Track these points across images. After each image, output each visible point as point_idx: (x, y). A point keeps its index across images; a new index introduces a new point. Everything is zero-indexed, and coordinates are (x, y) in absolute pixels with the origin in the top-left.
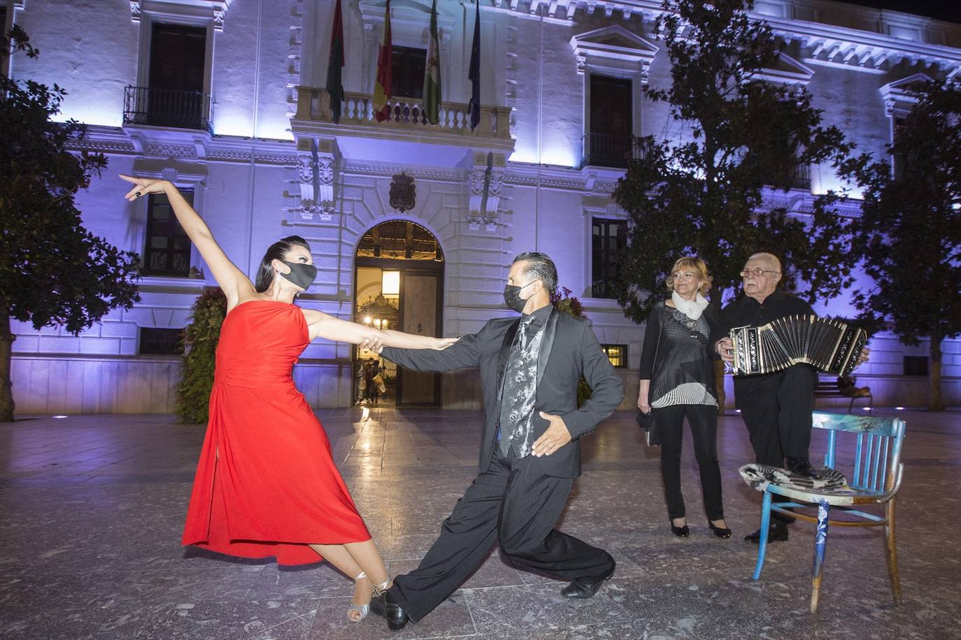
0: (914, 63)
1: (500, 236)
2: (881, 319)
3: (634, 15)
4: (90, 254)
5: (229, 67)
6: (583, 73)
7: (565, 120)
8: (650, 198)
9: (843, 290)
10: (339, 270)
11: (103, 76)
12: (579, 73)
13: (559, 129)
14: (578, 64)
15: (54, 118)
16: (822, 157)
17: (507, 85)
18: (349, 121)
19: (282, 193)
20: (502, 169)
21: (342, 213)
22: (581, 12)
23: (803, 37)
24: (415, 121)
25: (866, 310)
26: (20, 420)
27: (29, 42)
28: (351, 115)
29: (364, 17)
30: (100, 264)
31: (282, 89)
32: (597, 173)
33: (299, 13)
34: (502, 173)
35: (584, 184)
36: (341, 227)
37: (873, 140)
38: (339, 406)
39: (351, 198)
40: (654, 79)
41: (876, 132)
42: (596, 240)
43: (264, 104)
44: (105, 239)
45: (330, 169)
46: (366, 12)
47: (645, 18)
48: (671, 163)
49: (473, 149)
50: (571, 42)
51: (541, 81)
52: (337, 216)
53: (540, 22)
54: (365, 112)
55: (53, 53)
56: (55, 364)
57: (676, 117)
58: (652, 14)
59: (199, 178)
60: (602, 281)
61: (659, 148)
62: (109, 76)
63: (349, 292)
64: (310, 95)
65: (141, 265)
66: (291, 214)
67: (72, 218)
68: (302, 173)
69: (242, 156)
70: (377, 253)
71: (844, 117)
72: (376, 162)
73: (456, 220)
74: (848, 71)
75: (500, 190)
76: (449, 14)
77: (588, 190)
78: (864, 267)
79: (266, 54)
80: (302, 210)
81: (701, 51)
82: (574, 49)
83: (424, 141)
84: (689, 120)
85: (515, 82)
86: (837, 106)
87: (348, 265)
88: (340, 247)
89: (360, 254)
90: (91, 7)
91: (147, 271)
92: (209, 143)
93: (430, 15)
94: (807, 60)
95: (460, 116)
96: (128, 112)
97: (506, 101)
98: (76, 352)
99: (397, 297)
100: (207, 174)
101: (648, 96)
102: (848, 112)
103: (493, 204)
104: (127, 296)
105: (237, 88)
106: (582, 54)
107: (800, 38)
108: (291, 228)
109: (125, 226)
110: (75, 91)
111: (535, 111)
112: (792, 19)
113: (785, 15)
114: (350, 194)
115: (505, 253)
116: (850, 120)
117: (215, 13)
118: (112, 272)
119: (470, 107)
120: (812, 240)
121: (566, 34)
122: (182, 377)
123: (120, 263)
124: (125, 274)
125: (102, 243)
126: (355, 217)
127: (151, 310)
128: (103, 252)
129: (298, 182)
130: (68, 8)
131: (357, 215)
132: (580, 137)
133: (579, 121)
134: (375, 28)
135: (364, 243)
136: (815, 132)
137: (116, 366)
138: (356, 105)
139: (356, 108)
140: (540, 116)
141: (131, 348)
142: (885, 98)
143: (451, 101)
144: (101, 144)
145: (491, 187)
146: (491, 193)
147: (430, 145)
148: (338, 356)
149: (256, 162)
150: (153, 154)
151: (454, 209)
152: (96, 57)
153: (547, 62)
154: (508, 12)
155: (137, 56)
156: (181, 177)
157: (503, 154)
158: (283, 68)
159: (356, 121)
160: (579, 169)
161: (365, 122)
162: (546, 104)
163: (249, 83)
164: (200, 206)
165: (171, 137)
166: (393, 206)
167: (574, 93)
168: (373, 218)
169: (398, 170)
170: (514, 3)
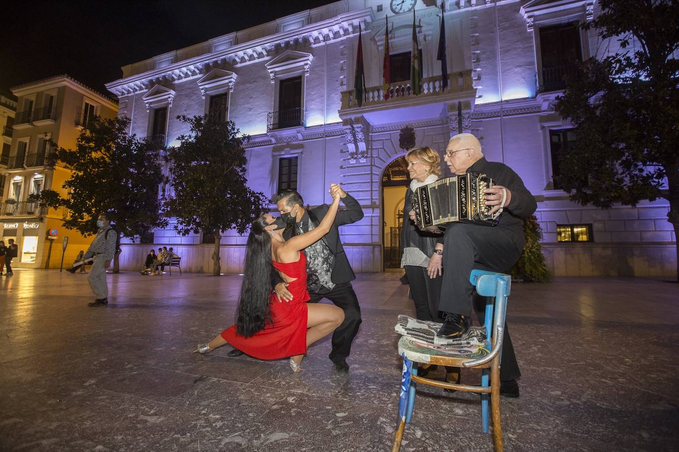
5: (312, 91)
6: (533, 30)
7: (520, 66)
10: (372, 190)
12: (529, 30)
13: (515, 73)
14: (528, 25)
17: (473, 56)
18: (369, 104)
19: (340, 151)
20: (470, 111)
21: (372, 157)
24: (409, 94)
28: (371, 100)
29: (378, 43)
32: (550, 97)
33: (344, 53)
35: (539, 107)
36: (371, 165)
38: (375, 271)
39: (376, 147)
42: (555, 147)
45: (361, 133)
46: (379, 41)
49: (447, 102)
50: (520, 12)
51: (499, 45)
52: (369, 159)
53: (494, 7)
54: (379, 96)
55: (243, 106)
59: (300, 151)
60: (561, 175)
62: (262, 111)
63: (379, 203)
64: (348, 94)
66: (344, 162)
68: (347, 138)
69: (320, 136)
72: (390, 124)
77: (545, 111)
79: (330, 80)
80: (350, 159)
82: (523, 15)
84: (617, 35)
85: (479, 52)
87: (376, 187)
88: (372, 176)
89: (385, 179)
90: (256, 82)
92: (304, 132)
93: (412, 29)
95: (437, 84)
96: (269, 125)
97: (473, 66)
100: (303, 148)
105: (316, 101)
106: (529, 17)
108: (345, 169)
109: (270, 180)
110: (251, 121)
111: (495, 66)
114: (376, 145)
117: (305, 67)
119: (442, 77)
121: (515, 8)
126: (380, 158)
129: (347, 143)
130: (248, 85)
132: (533, 75)
133: (532, 63)
135: (386, 174)
138: (373, 94)
139: (373, 95)
140: (499, 68)
143: (434, 75)
144: (260, 143)
145: (464, 124)
146: (464, 128)
147: (418, 107)
148: (373, 241)
149: (326, 137)
150: (280, 143)
151: (441, 143)
152: (258, 103)
153: (502, 31)
154: (470, 9)
155: (273, 97)
156: (292, 152)
157: (468, 101)
158: (338, 84)
159: (374, 102)
160: (534, 98)
161: (379, 102)
162: (503, 60)
163: (322, 97)
164: (301, 165)
165: (287, 133)
166: (401, 148)
167: (526, 45)
168: (390, 157)
169: (403, 125)
170: (474, 1)
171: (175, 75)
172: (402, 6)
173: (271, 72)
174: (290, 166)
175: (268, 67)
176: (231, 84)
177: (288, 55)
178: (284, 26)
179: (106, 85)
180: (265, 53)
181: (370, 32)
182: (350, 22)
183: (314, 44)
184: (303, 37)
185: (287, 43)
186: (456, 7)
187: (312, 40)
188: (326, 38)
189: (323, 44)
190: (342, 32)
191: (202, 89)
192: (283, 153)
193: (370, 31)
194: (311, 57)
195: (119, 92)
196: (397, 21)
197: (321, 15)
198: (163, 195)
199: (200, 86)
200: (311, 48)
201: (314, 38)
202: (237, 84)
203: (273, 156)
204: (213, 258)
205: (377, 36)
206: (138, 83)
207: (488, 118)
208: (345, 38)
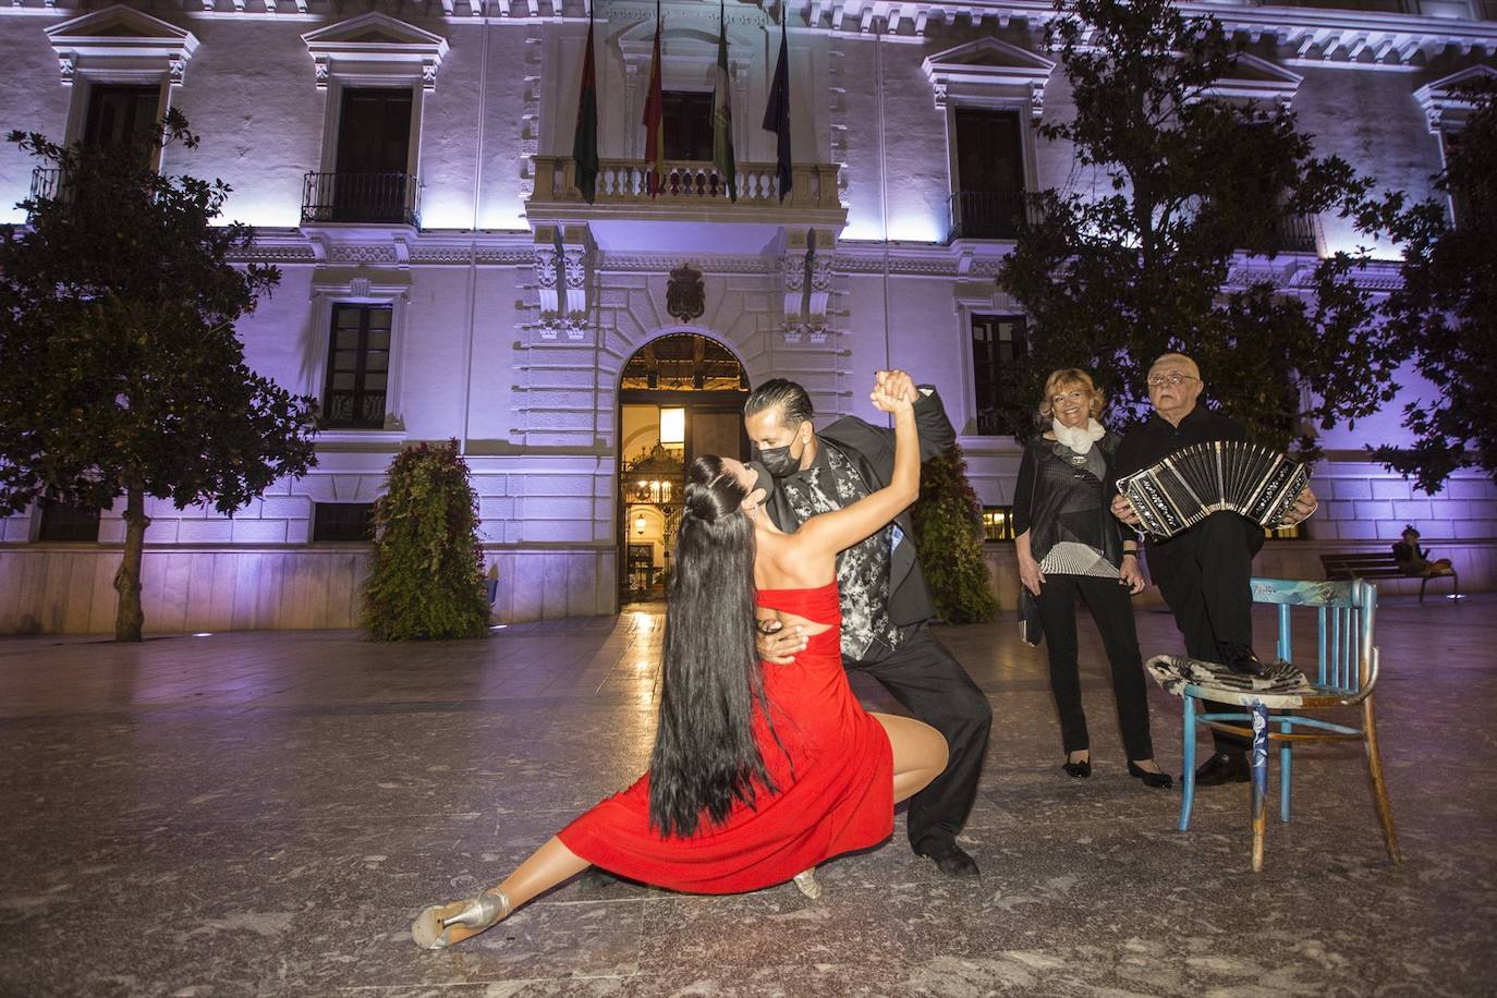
0: (1467, 51)
1: (833, 350)
2: (1458, 448)
3: (1013, 20)
4: (252, 402)
5: (442, 138)
6: (944, 108)
7: (920, 175)
8: (1055, 281)
9: (1381, 404)
10: (596, 410)
12: (938, 107)
13: (911, 188)
14: (936, 96)
15: (213, 222)
16: (1324, 202)
17: (832, 133)
18: (606, 199)
19: (513, 304)
20: (831, 252)
21: (598, 328)
22: (935, 23)
23: (1280, 30)
24: (701, 192)
25: (1431, 434)
26: (149, 640)
27: (188, 129)
28: (609, 190)
29: (626, 56)
30: (264, 414)
31: (513, 162)
32: (974, 248)
33: (537, 58)
34: (830, 257)
35: (955, 265)
36: (597, 348)
37: (1413, 170)
38: (600, 612)
39: (610, 305)
40: (1052, 107)
41: (1417, 158)
42: (979, 348)
43: (489, 182)
44: (272, 381)
45: (580, 266)
46: (629, 50)
47: (1032, 23)
48: (1085, 228)
49: (786, 225)
50: (923, 67)
51: (883, 123)
52: (592, 332)
53: (877, 43)
54: (629, 185)
55: (217, 137)
57: (1085, 161)
58: (1041, 17)
59: (399, 290)
60: (991, 409)
61: (1065, 206)
62: (285, 162)
63: (610, 442)
64: (552, 166)
65: (319, 415)
66: (526, 332)
67: (233, 352)
68: (539, 273)
69: (459, 256)
70: (652, 383)
71: (1360, 139)
72: (647, 253)
73: (765, 329)
74: (1357, 72)
75: (828, 281)
76: (745, 43)
77: (963, 275)
78: (1419, 366)
79: (493, 117)
80: (541, 327)
81: (1117, 64)
82: (928, 74)
83: (713, 219)
84: (1106, 164)
85: (843, 127)
86: (1347, 123)
87: (607, 403)
88: (596, 376)
89: (626, 385)
90: (266, 75)
91: (327, 423)
92: (415, 241)
93: (718, 45)
94: (1290, 62)
95: (765, 181)
96: (308, 206)
97: (833, 156)
98: (228, 541)
99: (682, 446)
100: (411, 284)
101: (1041, 134)
102: (1365, 131)
103: (819, 302)
104: (298, 459)
105: (453, 164)
106: (940, 82)
107: (1275, 31)
108: (526, 352)
109: (299, 360)
110: (241, 184)
111: (876, 166)
112: (1259, 6)
113: (1247, 1)
114: (610, 300)
115: (841, 374)
116: (1369, 143)
117: (425, 69)
118: (281, 425)
119: (777, 168)
121: (915, 56)
122: (372, 572)
123: (291, 413)
124: (297, 428)
125: (269, 386)
126: (617, 332)
127: (329, 478)
128: (269, 398)
129: (536, 287)
130: (237, 79)
131: (620, 330)
132: (944, 198)
133: (943, 175)
134: (641, 70)
135: (631, 370)
136: (1307, 167)
137: (280, 560)
138: (616, 176)
139: (616, 180)
140: (884, 171)
141: (300, 534)
142: (1425, 106)
143: (752, 160)
145: (815, 278)
146: (816, 287)
147: (722, 225)
148: (596, 538)
149: (477, 263)
150: (339, 261)
151: (762, 313)
152: (270, 137)
153: (889, 96)
155: (321, 131)
156: (375, 289)
157: (830, 230)
158: (516, 132)
159: (616, 198)
160: (947, 244)
161: (628, 198)
162: (890, 155)
163: (470, 156)
164: (401, 328)
165: (365, 237)
166: (671, 313)
167: (932, 136)
168: (643, 332)
169: (677, 261)
170: (838, 19)
173: (319, 61)
174: (365, 327)
175: (310, 44)
176: (175, 63)
177: (375, 25)
180: (301, 3)
181: (606, 24)
183: (454, 15)
186: (800, 20)
187: (448, 5)
188: (489, 8)
189: (478, 20)
190: (533, 6)
191: (63, 56)
192: (347, 289)
193: (606, 21)
194: (443, 47)
196: (673, 13)
199: (55, 44)
200: (445, 23)
202: (196, 67)
203: (315, 295)
204: (117, 587)
205: (624, 39)
207: (860, 272)
208: (540, 20)
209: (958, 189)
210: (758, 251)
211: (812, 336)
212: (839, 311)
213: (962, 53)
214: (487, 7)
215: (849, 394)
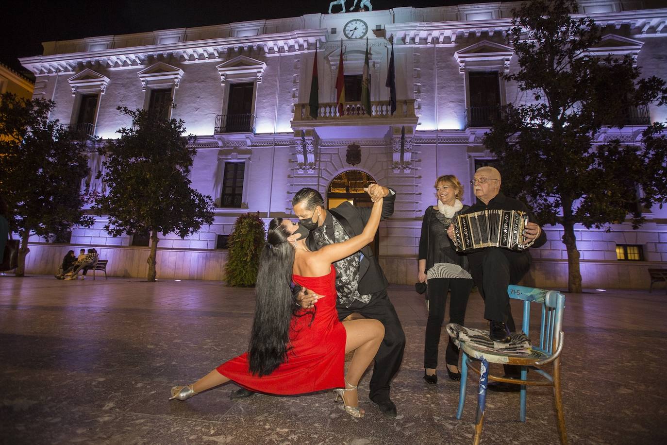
1: (413, 176)
3: (495, 32)
5: (264, 99)
6: (464, 73)
7: (453, 102)
8: (510, 143)
11: (208, 112)
12: (461, 73)
13: (449, 107)
14: (460, 68)
17: (414, 87)
18: (322, 118)
19: (288, 161)
20: (411, 135)
21: (319, 169)
22: (460, 37)
23: (631, 22)
24: (358, 114)
26: (158, 281)
29: (331, 63)
31: (288, 106)
32: (476, 131)
33: (298, 67)
34: (411, 137)
35: (468, 139)
36: (319, 177)
39: (324, 160)
43: (280, 115)
45: (311, 145)
46: (332, 61)
49: (392, 125)
50: (454, 56)
51: (436, 81)
53: (434, 48)
54: (330, 112)
55: (188, 105)
56: (180, 253)
57: (522, 89)
59: (247, 156)
61: (517, 110)
62: (210, 112)
64: (301, 107)
65: (220, 203)
66: (292, 171)
68: (297, 148)
69: (269, 143)
72: (338, 139)
73: (386, 168)
75: (411, 148)
76: (378, 53)
77: (470, 143)
79: (282, 90)
80: (298, 169)
82: (457, 59)
83: (363, 124)
85: (419, 84)
89: (330, 191)
90: (205, 82)
91: (221, 206)
92: (253, 138)
93: (365, 56)
94: (638, 36)
95: (384, 108)
96: (217, 127)
97: (415, 96)
98: (189, 248)
100: (252, 154)
101: (504, 79)
103: (408, 156)
105: (267, 109)
107: (629, 22)
108: (292, 179)
110: (196, 121)
111: (433, 99)
112: (620, 11)
113: (615, 10)
114: (324, 158)
115: (417, 186)
117: (258, 75)
119: (390, 102)
120: (647, 160)
121: (451, 52)
126: (327, 171)
127: (222, 226)
129: (296, 154)
130: (196, 84)
131: (328, 169)
132: (463, 111)
135: (332, 185)
137: (205, 255)
138: (325, 109)
139: (325, 111)
140: (436, 101)
141: (212, 246)
144: (205, 144)
145: (406, 146)
146: (406, 150)
149: (275, 145)
150: (227, 147)
151: (384, 161)
152: (206, 104)
153: (439, 69)
154: (414, 46)
155: (222, 100)
156: (239, 157)
157: (411, 127)
158: (290, 96)
159: (325, 118)
160: (463, 130)
161: (330, 118)
162: (439, 94)
163: (273, 105)
164: (248, 171)
165: (236, 137)
166: (348, 163)
167: (458, 85)
168: (337, 170)
169: (351, 142)
170: (417, 40)
171: (112, 61)
172: (353, 33)
173: (222, 75)
174: (236, 170)
175: (219, 69)
176: (176, 81)
177: (241, 60)
178: (238, 31)
179: (20, 60)
180: (216, 54)
182: (306, 39)
183: (268, 54)
184: (258, 44)
185: (241, 49)
186: (400, 42)
187: (266, 50)
188: (281, 50)
189: (277, 55)
190: (297, 47)
191: (143, 81)
192: (229, 157)
193: (324, 50)
194: (264, 66)
195: (37, 69)
196: (349, 45)
197: (277, 26)
198: (87, 190)
199: (140, 77)
200: (265, 57)
201: (269, 48)
202: (183, 81)
203: (219, 159)
204: (148, 262)
205: (331, 56)
206: (64, 63)
207: (426, 143)
208: (299, 52)
209: (469, 106)
210: (383, 136)
211: (405, 170)
212: (416, 160)
213: (471, 49)
214: (280, 49)
215: (420, 194)
